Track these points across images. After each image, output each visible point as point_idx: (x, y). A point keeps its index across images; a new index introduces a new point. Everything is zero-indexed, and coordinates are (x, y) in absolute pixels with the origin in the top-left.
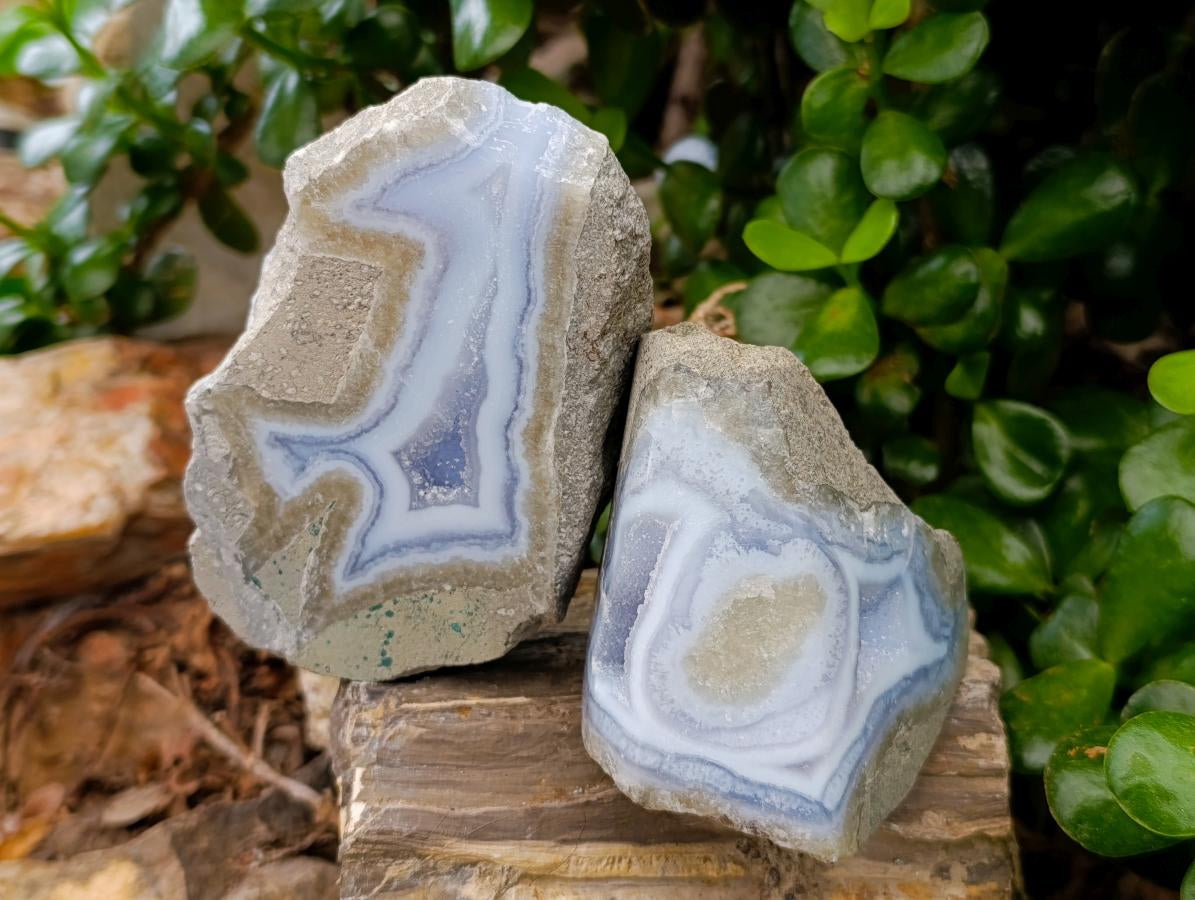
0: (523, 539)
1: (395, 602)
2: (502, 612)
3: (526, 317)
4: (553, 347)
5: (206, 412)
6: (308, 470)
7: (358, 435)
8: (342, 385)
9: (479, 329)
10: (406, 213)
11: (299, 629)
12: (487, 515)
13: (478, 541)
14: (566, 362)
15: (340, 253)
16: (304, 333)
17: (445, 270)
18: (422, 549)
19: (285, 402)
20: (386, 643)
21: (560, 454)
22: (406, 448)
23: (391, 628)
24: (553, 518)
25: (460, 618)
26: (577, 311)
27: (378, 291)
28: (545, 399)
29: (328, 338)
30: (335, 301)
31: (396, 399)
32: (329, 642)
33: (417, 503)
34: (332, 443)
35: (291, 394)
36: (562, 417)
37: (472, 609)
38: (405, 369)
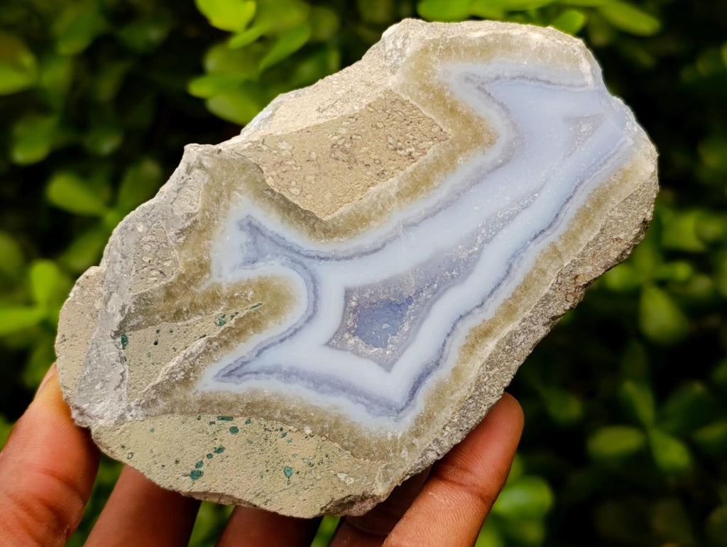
0: (408, 419)
1: (248, 422)
2: (342, 476)
3: (539, 239)
4: (544, 273)
5: (201, 166)
6: (257, 265)
7: (327, 259)
8: (345, 209)
9: (494, 226)
10: (502, 105)
11: (133, 404)
12: (393, 384)
13: (367, 402)
14: (546, 290)
15: (424, 106)
16: (344, 151)
17: (501, 166)
18: (311, 385)
19: (283, 198)
20: (210, 456)
21: (490, 363)
22: (362, 290)
23: (224, 444)
24: (447, 413)
25: (298, 465)
26: (583, 255)
27: (433, 151)
28: (509, 311)
29: (361, 165)
30: (390, 140)
31: (384, 246)
32: (152, 430)
33: (335, 342)
34: (298, 253)
35: (293, 195)
36: (515, 334)
37: (315, 461)
38: (409, 226)
